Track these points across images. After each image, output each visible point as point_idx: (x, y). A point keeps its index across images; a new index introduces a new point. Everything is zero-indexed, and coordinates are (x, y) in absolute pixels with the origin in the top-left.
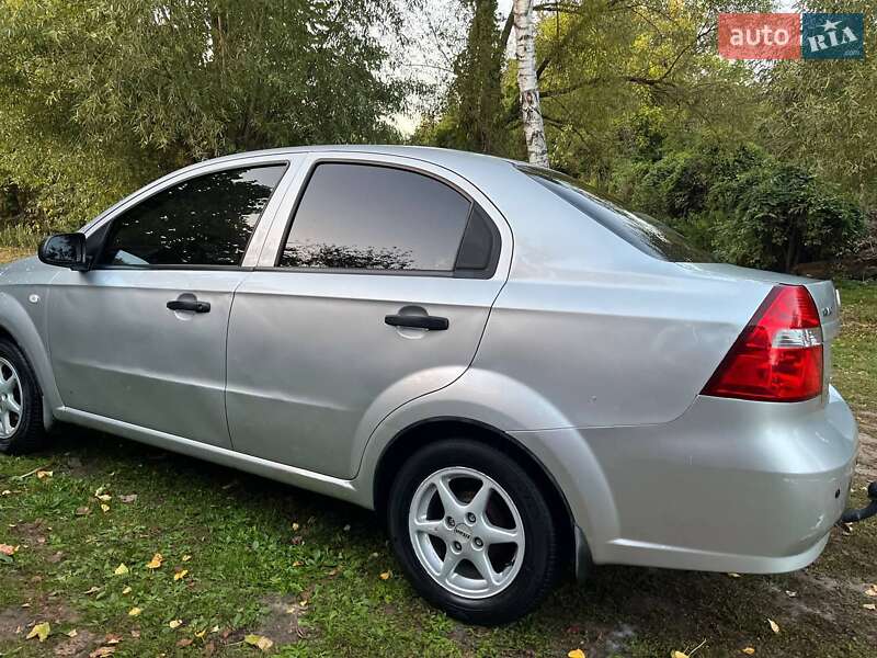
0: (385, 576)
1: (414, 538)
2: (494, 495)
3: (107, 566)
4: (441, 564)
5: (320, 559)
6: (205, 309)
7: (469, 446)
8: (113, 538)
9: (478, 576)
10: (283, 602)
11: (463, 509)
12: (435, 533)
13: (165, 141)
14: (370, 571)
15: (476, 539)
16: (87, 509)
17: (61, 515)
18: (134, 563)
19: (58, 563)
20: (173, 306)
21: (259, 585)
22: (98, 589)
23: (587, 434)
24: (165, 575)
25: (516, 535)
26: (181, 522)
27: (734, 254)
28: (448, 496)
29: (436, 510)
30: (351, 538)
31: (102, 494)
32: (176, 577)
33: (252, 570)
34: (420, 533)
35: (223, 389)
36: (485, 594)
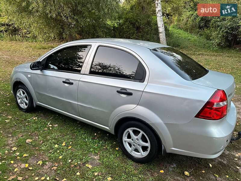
0: (117, 149)
1: (124, 143)
2: (143, 135)
3: (53, 145)
4: (130, 149)
5: (102, 144)
6: (72, 84)
7: (137, 123)
8: (54, 137)
9: (139, 152)
10: (94, 155)
11: (136, 137)
12: (129, 142)
13: (55, 15)
14: (113, 147)
15: (139, 145)
16: (46, 129)
17: (41, 130)
18: (59, 144)
19: (42, 144)
20: (64, 82)
21: (88, 151)
22: (52, 151)
23: (166, 124)
24: (66, 147)
25: (148, 145)
26: (68, 132)
27: (217, 42)
28: (132, 134)
29: (129, 137)
30: (109, 138)
31: (49, 125)
32: (69, 148)
33: (86, 146)
34: (125, 141)
35: (77, 103)
36: (140, 157)
